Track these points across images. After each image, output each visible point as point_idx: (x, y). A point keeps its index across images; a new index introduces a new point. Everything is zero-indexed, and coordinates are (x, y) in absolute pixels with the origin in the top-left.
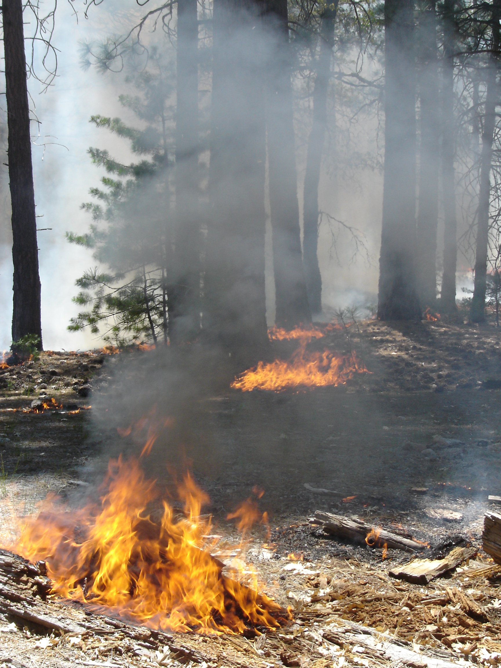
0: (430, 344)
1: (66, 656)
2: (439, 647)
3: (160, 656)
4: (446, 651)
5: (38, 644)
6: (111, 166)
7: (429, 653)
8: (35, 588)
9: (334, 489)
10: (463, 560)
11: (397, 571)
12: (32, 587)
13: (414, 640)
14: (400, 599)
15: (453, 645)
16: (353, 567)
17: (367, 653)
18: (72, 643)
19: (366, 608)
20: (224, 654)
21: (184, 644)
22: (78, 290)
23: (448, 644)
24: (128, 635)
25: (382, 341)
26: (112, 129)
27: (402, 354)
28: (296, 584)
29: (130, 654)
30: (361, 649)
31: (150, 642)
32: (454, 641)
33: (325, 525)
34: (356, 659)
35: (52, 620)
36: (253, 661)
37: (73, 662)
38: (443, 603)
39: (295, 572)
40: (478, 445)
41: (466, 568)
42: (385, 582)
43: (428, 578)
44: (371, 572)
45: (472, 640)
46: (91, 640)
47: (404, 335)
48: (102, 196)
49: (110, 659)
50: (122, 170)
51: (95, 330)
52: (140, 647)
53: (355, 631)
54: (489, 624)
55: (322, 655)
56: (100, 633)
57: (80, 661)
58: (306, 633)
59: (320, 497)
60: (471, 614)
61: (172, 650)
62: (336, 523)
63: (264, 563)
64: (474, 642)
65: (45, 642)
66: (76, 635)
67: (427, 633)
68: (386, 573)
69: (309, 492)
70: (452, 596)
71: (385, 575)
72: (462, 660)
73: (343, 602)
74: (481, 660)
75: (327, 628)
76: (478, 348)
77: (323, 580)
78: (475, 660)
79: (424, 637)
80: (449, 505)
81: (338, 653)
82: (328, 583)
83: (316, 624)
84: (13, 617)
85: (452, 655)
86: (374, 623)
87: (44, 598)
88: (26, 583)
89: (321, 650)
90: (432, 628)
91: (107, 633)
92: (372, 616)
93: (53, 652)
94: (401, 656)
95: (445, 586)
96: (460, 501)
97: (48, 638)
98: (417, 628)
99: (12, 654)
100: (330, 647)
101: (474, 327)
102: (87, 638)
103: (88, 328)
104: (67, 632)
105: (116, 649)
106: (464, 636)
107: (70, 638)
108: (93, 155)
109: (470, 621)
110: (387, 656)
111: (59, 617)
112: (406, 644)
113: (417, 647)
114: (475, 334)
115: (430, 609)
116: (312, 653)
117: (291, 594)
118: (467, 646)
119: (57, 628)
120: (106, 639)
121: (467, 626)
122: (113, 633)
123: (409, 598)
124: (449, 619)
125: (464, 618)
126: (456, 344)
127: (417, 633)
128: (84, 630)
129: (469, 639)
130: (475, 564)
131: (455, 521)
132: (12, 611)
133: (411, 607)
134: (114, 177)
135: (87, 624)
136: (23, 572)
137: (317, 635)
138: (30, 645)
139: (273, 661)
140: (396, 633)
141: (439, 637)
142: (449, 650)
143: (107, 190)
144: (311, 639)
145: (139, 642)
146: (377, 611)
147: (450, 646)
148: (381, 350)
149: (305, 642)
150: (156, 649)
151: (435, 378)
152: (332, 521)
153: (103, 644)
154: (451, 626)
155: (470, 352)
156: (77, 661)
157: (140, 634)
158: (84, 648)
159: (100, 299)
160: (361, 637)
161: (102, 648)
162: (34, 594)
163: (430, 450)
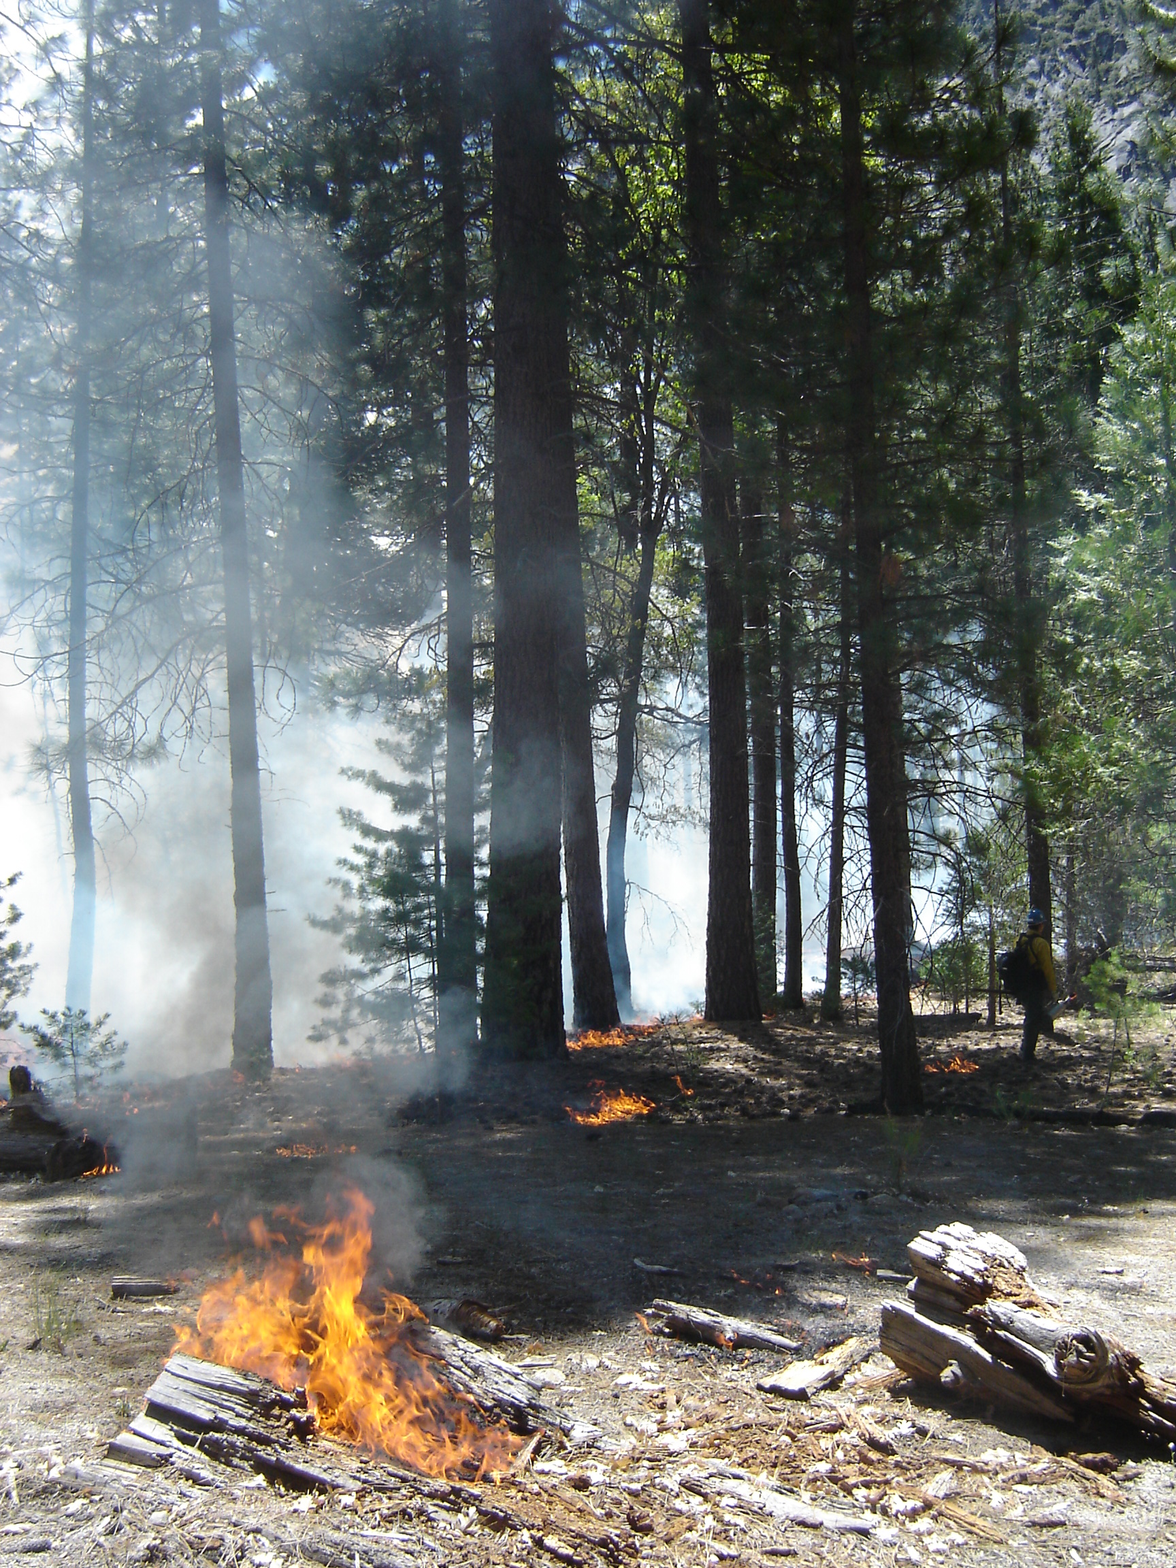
0: (774, 1053)
1: (336, 1523)
2: (836, 1494)
3: (465, 1522)
4: (845, 1500)
5: (296, 1504)
6: (367, 831)
7: (824, 1503)
8: (290, 1425)
9: (673, 1267)
10: (853, 1364)
11: (767, 1382)
12: (287, 1423)
13: (802, 1486)
14: (777, 1425)
15: (855, 1491)
16: (707, 1378)
17: (741, 1507)
18: (342, 1504)
19: (733, 1439)
20: (552, 1517)
21: (496, 1504)
22: (320, 990)
23: (848, 1490)
24: (421, 1492)
25: (711, 1050)
26: (368, 784)
27: (740, 1066)
28: (634, 1403)
29: (422, 1518)
30: (733, 1502)
31: (449, 1501)
32: (856, 1486)
33: (668, 1318)
34: (727, 1517)
35: (314, 1471)
36: (591, 1526)
37: (346, 1531)
38: (833, 1429)
39: (631, 1387)
40: (855, 1197)
41: (857, 1374)
42: (752, 1398)
43: (809, 1391)
44: (733, 1384)
45: (879, 1483)
46: (369, 1499)
47: (741, 1040)
48: (353, 868)
49: (396, 1527)
50: (380, 836)
51: (343, 1042)
52: (436, 1509)
53: (722, 1475)
54: (898, 1458)
55: (681, 1513)
56: (382, 1489)
57: (356, 1530)
58: (657, 1481)
59: (656, 1277)
60: (873, 1443)
61: (479, 1511)
62: (683, 1316)
63: (588, 1374)
64: (882, 1487)
65: (306, 1502)
66: (349, 1492)
67: (818, 1475)
68: (753, 1385)
69: (642, 1270)
70: (845, 1418)
71: (751, 1388)
72: (868, 1512)
73: (701, 1431)
74: (894, 1512)
75: (685, 1472)
76: (837, 1057)
77: (671, 1398)
78: (884, 1512)
79: (815, 1480)
80: (826, 1284)
81: (702, 1508)
82: (678, 1402)
83: (669, 1466)
84: (260, 1466)
85: (855, 1506)
86: (746, 1460)
87: (303, 1440)
88: (278, 1418)
89: (679, 1504)
90: (823, 1467)
91: (391, 1490)
92: (741, 1450)
93: (317, 1517)
94: (786, 1510)
95: (833, 1403)
96: (840, 1278)
97: (309, 1497)
98: (803, 1467)
99: (262, 1521)
100: (691, 1499)
101: (829, 1028)
102: (364, 1496)
103: (334, 1040)
104: (335, 1487)
105: (404, 1512)
106: (868, 1478)
107: (341, 1497)
108: (344, 817)
109: (874, 1455)
110: (767, 1510)
111: (325, 1466)
112: (792, 1491)
113: (806, 1496)
114: (832, 1037)
115: (818, 1438)
116: (668, 1510)
117: (629, 1420)
118: (874, 1493)
119: (323, 1482)
120: (390, 1498)
121: (869, 1462)
122: (399, 1489)
123: (789, 1423)
124: (846, 1453)
125: (865, 1451)
126: (807, 1051)
127: (804, 1476)
128: (359, 1485)
129: (875, 1482)
130: (868, 1368)
131: (835, 1306)
132: (260, 1457)
133: (793, 1437)
134: (369, 844)
135: (363, 1476)
136: (274, 1403)
137: (672, 1483)
138: (285, 1507)
139: (616, 1524)
140: (776, 1476)
141: (835, 1480)
142: (849, 1499)
143: (360, 860)
144: (664, 1489)
145: (436, 1502)
146: (748, 1443)
147: (850, 1494)
148: (713, 1061)
149: (656, 1493)
150: (459, 1511)
151: (786, 1099)
152: (677, 1314)
153: (385, 1505)
154: (849, 1463)
155: (827, 1062)
156: (351, 1531)
157: (437, 1491)
158: (361, 1511)
159: (349, 1000)
160: (730, 1484)
161: (385, 1511)
162: (290, 1434)
163: (793, 1207)
